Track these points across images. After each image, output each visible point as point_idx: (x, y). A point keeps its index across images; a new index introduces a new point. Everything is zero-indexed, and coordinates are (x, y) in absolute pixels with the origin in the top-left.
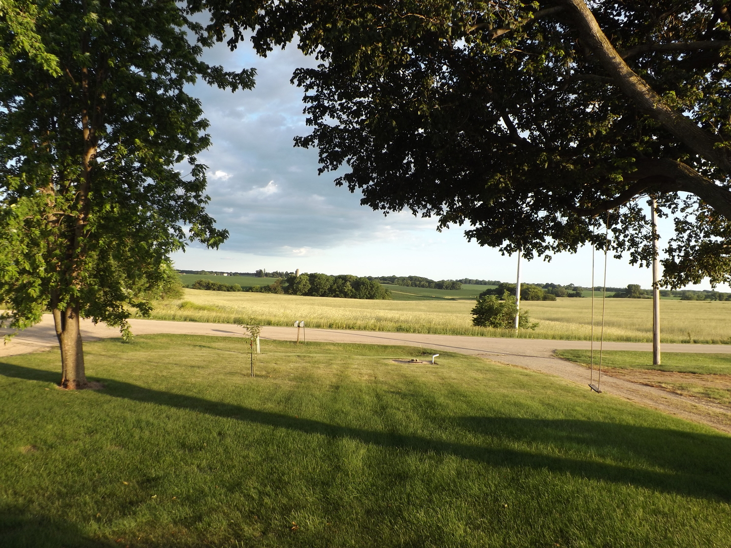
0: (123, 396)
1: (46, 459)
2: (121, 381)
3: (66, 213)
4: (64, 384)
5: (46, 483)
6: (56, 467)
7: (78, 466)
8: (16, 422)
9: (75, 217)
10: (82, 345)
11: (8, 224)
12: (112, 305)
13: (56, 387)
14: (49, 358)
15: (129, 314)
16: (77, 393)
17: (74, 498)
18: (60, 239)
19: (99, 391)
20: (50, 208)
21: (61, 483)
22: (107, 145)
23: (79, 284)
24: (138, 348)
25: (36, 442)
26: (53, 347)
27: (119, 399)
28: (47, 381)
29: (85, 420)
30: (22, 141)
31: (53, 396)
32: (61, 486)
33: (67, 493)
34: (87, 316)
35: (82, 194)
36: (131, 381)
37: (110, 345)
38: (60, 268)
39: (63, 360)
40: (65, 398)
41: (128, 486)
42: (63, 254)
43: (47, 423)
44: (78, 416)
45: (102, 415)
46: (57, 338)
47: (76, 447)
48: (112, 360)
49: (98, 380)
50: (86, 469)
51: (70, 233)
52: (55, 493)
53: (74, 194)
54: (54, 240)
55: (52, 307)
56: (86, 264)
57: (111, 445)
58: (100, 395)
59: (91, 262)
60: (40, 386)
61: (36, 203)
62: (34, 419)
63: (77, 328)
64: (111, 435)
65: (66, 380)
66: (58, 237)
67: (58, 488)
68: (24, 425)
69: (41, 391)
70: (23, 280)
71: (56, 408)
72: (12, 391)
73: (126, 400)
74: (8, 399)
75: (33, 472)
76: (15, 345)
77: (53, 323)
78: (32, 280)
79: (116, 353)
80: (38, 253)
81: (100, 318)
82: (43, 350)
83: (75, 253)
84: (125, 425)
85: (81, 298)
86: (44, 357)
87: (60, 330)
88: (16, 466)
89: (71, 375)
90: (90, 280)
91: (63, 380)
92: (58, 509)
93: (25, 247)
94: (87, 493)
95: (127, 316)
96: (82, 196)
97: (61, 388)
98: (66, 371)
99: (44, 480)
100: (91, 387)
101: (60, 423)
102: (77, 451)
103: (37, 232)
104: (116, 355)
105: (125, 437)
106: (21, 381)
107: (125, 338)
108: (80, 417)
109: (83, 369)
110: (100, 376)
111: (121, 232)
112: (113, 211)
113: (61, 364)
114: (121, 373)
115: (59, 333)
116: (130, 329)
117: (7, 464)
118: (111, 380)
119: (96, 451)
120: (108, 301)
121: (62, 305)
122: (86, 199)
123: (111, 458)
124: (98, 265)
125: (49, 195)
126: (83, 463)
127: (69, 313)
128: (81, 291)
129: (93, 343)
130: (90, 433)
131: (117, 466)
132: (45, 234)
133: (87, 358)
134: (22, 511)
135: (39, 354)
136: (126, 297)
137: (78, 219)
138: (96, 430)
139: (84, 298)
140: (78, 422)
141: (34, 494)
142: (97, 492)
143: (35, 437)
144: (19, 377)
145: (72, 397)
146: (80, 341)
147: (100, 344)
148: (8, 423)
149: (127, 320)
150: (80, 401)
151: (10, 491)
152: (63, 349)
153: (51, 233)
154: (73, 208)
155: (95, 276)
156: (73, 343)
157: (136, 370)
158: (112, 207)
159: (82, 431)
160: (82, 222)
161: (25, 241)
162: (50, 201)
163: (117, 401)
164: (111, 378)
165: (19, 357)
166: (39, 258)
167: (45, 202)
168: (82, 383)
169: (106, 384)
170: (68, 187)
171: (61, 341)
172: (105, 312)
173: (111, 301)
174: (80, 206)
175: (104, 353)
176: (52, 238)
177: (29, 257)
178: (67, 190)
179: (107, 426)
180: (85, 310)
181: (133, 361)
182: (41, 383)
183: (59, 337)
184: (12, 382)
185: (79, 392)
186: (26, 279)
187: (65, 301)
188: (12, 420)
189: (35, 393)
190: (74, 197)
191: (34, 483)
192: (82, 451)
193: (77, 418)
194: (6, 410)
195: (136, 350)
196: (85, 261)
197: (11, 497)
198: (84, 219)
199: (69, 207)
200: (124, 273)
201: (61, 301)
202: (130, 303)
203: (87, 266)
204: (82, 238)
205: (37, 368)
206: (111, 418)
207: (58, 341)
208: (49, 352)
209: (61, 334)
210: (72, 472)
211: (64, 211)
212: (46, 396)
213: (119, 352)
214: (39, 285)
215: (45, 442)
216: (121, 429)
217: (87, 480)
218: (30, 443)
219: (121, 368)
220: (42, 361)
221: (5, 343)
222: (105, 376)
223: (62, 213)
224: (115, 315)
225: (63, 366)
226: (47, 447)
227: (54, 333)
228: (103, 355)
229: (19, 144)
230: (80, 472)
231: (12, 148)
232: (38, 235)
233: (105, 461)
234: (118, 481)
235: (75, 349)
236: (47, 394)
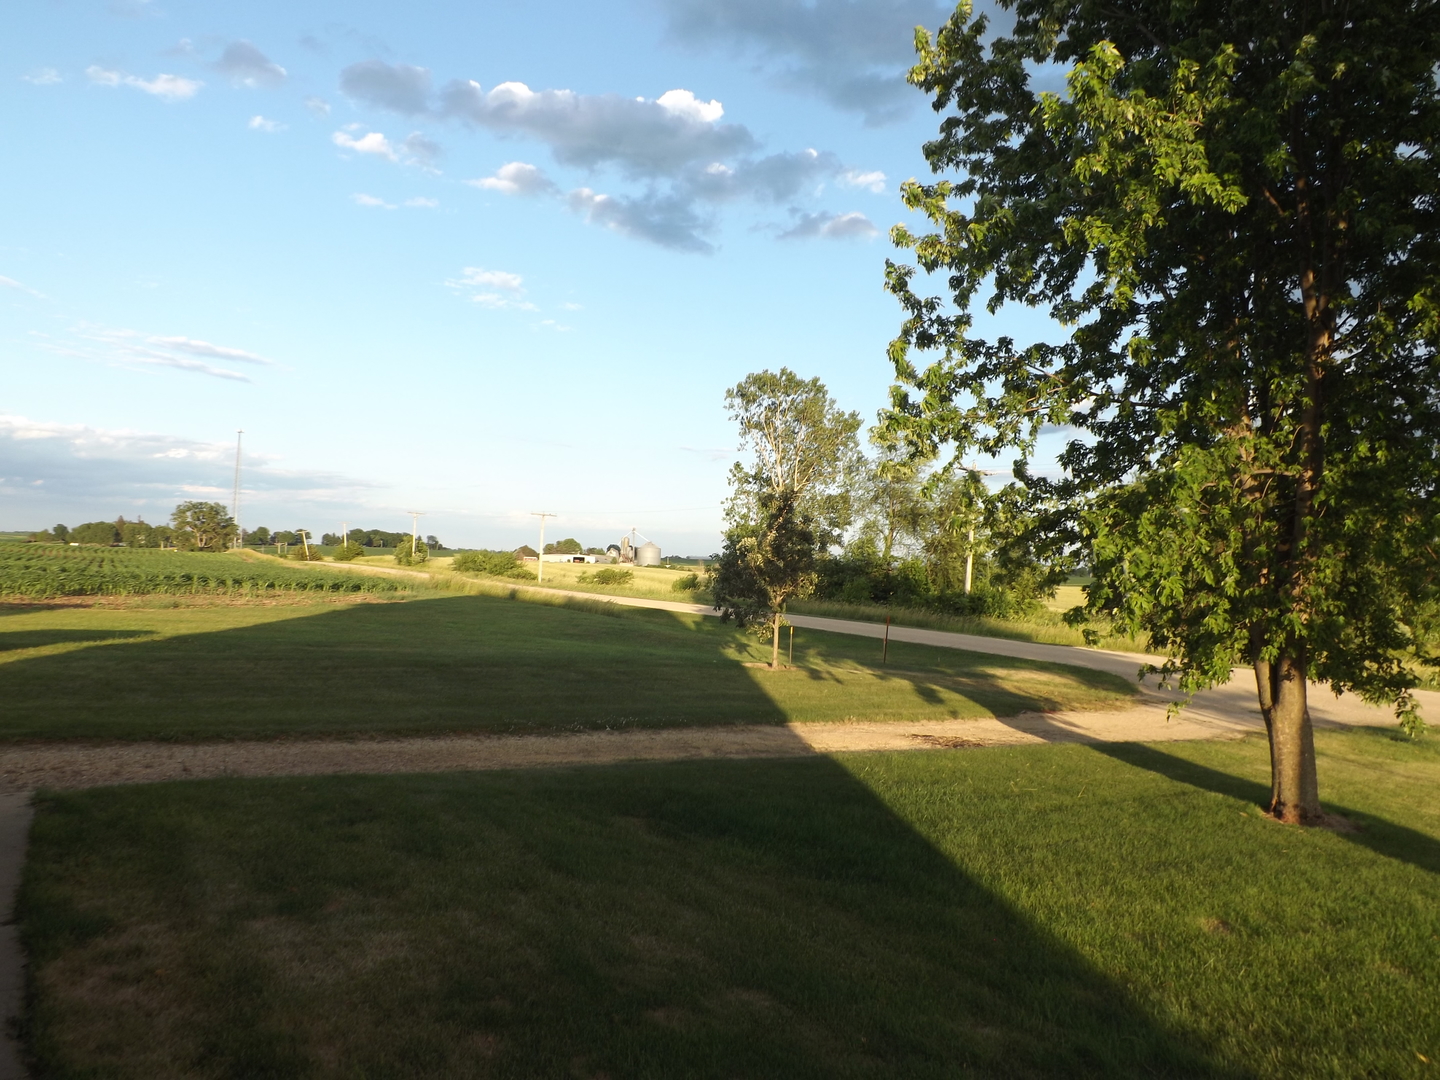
0: (1405, 858)
1: (1249, 955)
2: (1396, 822)
3: (1278, 472)
4: (1275, 810)
5: (1249, 1003)
6: (1267, 976)
7: (1312, 988)
8: (1190, 867)
9: (1294, 476)
10: (1312, 735)
11: (1174, 499)
12: (1375, 658)
13: (1261, 813)
14: (1243, 753)
15: (1416, 678)
16: (1302, 832)
17: (1307, 1054)
18: (1267, 524)
19: (1347, 836)
20: (1246, 464)
21: (1279, 1013)
22: (1355, 322)
23: (1305, 612)
24: (1430, 754)
25: (1228, 914)
26: (1248, 734)
27: (1395, 862)
28: (1242, 797)
29: (1321, 892)
30: (1187, 346)
31: (1255, 829)
32: (1279, 1019)
33: (1292, 1038)
34: (1321, 677)
35: (1307, 430)
36: (1419, 826)
37: (1365, 741)
38: (1267, 579)
39: (1274, 762)
40: (1278, 839)
41: (1429, 1067)
42: (1272, 551)
43: (1247, 882)
44: (1308, 881)
45: (1358, 890)
46: (1262, 717)
47: (1306, 947)
48: (1372, 775)
49: (1345, 813)
50: (1330, 998)
51: (1284, 511)
52: (1267, 1031)
53: (1292, 432)
54: (1254, 525)
55: (1250, 655)
56: (1318, 570)
57: (1383, 961)
58: (1351, 845)
59: (1328, 568)
60: (1230, 807)
61: (1221, 457)
62: (1221, 868)
63: (1301, 700)
64: (1380, 939)
65: (1279, 803)
66: (1263, 520)
67: (1273, 1022)
68: (1205, 877)
69: (1233, 816)
70: (1199, 603)
71: (1262, 856)
72: (1181, 808)
73: (1411, 867)
74: (1174, 821)
75: (1224, 974)
76: (1180, 721)
77: (1254, 688)
78: (1211, 600)
79: (1380, 760)
80: (1224, 551)
81: (1350, 684)
82: (1231, 736)
83: (1297, 548)
84: (1412, 925)
85: (1310, 639)
86: (1233, 751)
87: (1268, 701)
88: (1193, 953)
89: (1289, 793)
90: (1328, 605)
91: (1274, 802)
92: (1275, 1066)
93: (1204, 541)
94: (1336, 1054)
95: (1412, 683)
96: (1307, 434)
97: (1270, 817)
98: (1280, 784)
99: (1246, 995)
100: (1329, 825)
101: (1271, 887)
102: (1310, 955)
103: (1226, 512)
104: (1381, 764)
105: (1413, 950)
106: (1195, 791)
107: (1406, 730)
108: (1314, 886)
109: (1314, 784)
110: (1347, 804)
111: (1394, 500)
112: (1374, 459)
113: (1269, 769)
114: (1395, 804)
115: (1266, 707)
116: (1418, 712)
117: (1178, 945)
118: (1375, 818)
119: (1349, 965)
120: (1368, 648)
121: (1269, 652)
122: (1317, 439)
123: (1384, 990)
124: (1344, 572)
125: (1243, 439)
126: (1323, 984)
127: (1285, 667)
128: (1309, 626)
129: (1327, 734)
130: (1334, 924)
131: (1398, 1013)
132: (1239, 515)
133: (1321, 763)
134: (1209, 1045)
135: (1224, 744)
136: (1409, 642)
137: (1300, 481)
138: (1347, 919)
139: (1315, 640)
140: (1308, 893)
141: (1227, 1018)
142: (1357, 1057)
143: (1226, 905)
144: (1191, 783)
145: (1293, 839)
146: (1308, 726)
147: (1343, 737)
148: (1175, 866)
149: (1410, 691)
150: (1310, 850)
151: (1185, 1000)
152: (1275, 740)
153: (1247, 512)
154: (1290, 460)
155: (1337, 596)
156: (1294, 730)
157: (1429, 804)
158: (1373, 450)
159: (1316, 913)
160: (1308, 487)
161: (1202, 530)
162: (1245, 452)
163: (1390, 864)
164: (1374, 812)
165: (1188, 744)
166: (1226, 559)
167: (1237, 453)
168: (1313, 814)
169: (1363, 823)
170: (1278, 420)
171: (1269, 724)
172: (1361, 672)
173: (1374, 649)
174: (1303, 455)
175: (1352, 757)
176: (1250, 522)
177: (1209, 560)
178: (1278, 427)
179: (1372, 917)
180: (1317, 666)
181: (1421, 782)
182: (1231, 800)
183: (1267, 715)
184: (1179, 790)
185: (1307, 831)
186: (1204, 599)
187: (1276, 645)
188: (1184, 862)
189: (1221, 818)
190: (1291, 437)
191: (1228, 997)
192: (1319, 957)
193: (1306, 885)
194: (1172, 840)
195: (1426, 759)
196: (1318, 565)
197: (1186, 1013)
198: (1312, 480)
199: (1282, 459)
200: (1401, 590)
201: (1267, 643)
202: (1417, 655)
203: (1322, 575)
204: (1309, 518)
205: (1221, 769)
206: (1377, 899)
207: (1263, 723)
208: (1243, 741)
209: (1269, 710)
210: (1301, 996)
211: (1273, 468)
212: (1242, 829)
213: (1387, 758)
214: (1225, 611)
215: (1245, 921)
216: (1404, 929)
217: (1332, 1023)
218: (1216, 913)
219: (1395, 794)
220: (1231, 758)
221: (1168, 718)
222: (1359, 806)
223: (1268, 471)
224: (1383, 679)
225: (1273, 773)
226: (1249, 932)
227: (1257, 706)
228: (1353, 761)
229: (1182, 352)
230: (1318, 1001)
231: (1171, 363)
232: (1227, 517)
233: (1371, 993)
234: (1404, 1048)
235: (1297, 741)
236: (1244, 823)
